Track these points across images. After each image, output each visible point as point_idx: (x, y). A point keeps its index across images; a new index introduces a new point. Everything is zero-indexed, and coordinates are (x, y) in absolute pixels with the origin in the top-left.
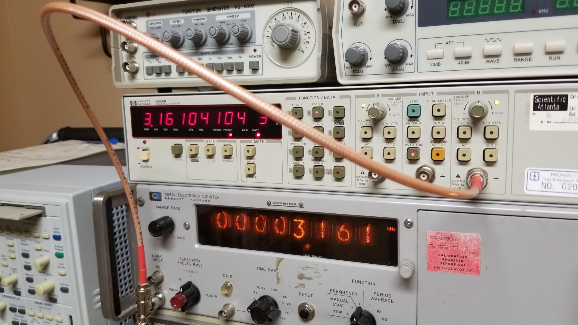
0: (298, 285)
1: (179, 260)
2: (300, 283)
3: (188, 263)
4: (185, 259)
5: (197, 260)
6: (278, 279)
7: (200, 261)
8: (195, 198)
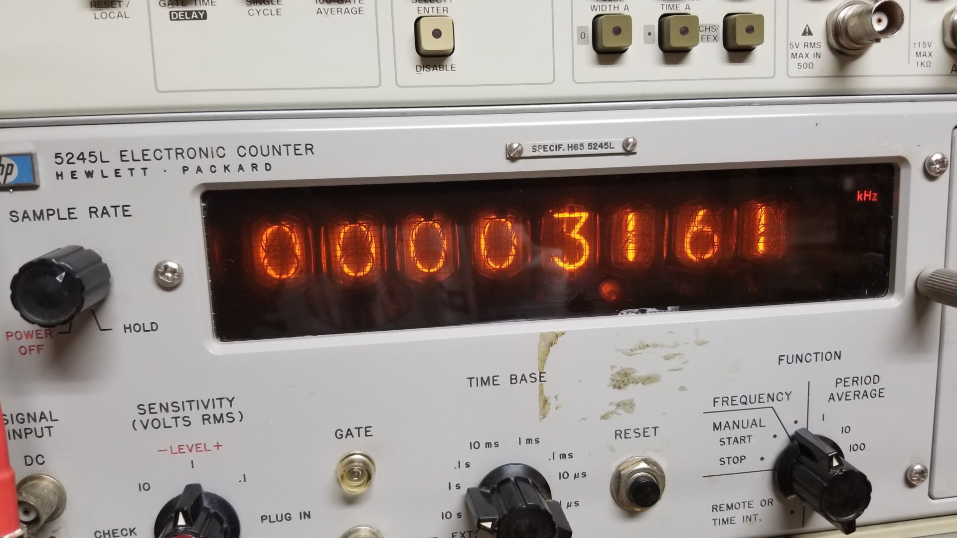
0: (613, 408)
1: (135, 414)
2: (617, 401)
3: (176, 418)
4: (161, 405)
5: (221, 399)
6: (545, 402)
7: (231, 401)
8: (205, 163)
